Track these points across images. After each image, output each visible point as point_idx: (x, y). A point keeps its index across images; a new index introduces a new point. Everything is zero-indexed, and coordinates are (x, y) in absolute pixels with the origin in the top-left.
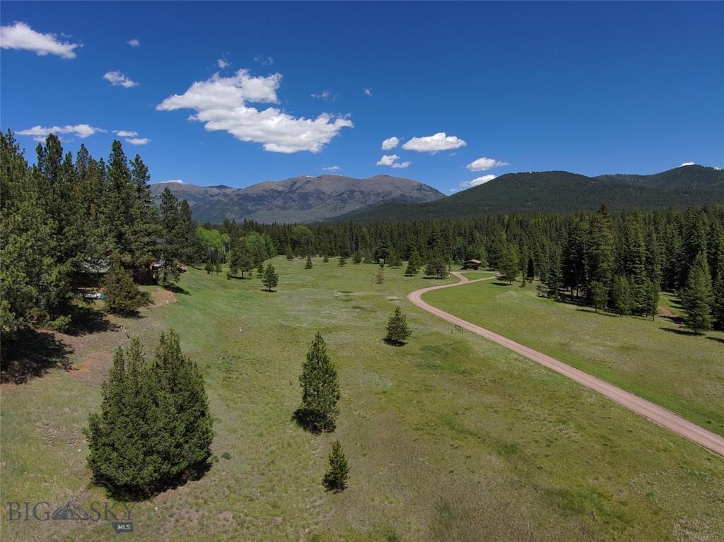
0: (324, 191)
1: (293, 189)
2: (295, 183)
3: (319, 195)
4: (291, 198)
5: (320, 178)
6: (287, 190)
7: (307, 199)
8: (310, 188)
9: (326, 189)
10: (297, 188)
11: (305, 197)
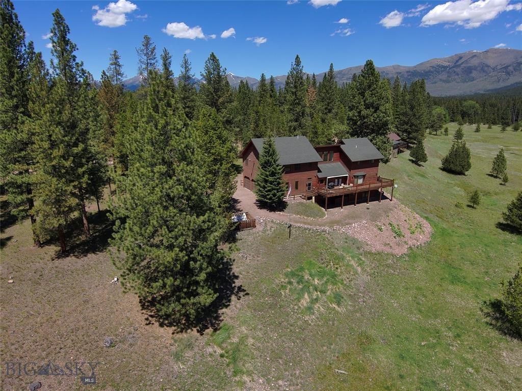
0: (489, 65)
1: (458, 63)
2: (461, 58)
3: (484, 68)
4: (455, 72)
5: (487, 52)
6: (452, 64)
7: (471, 72)
8: (475, 62)
9: (491, 62)
10: (463, 63)
11: (469, 70)
